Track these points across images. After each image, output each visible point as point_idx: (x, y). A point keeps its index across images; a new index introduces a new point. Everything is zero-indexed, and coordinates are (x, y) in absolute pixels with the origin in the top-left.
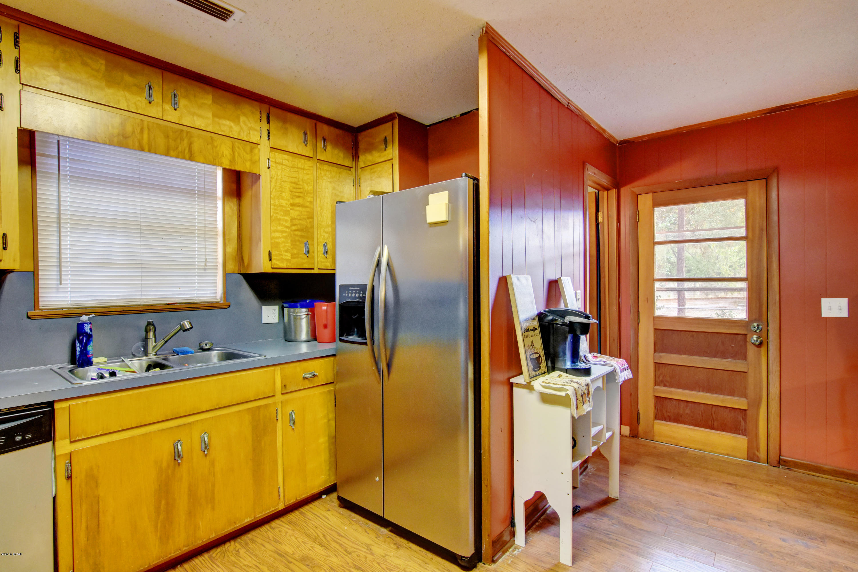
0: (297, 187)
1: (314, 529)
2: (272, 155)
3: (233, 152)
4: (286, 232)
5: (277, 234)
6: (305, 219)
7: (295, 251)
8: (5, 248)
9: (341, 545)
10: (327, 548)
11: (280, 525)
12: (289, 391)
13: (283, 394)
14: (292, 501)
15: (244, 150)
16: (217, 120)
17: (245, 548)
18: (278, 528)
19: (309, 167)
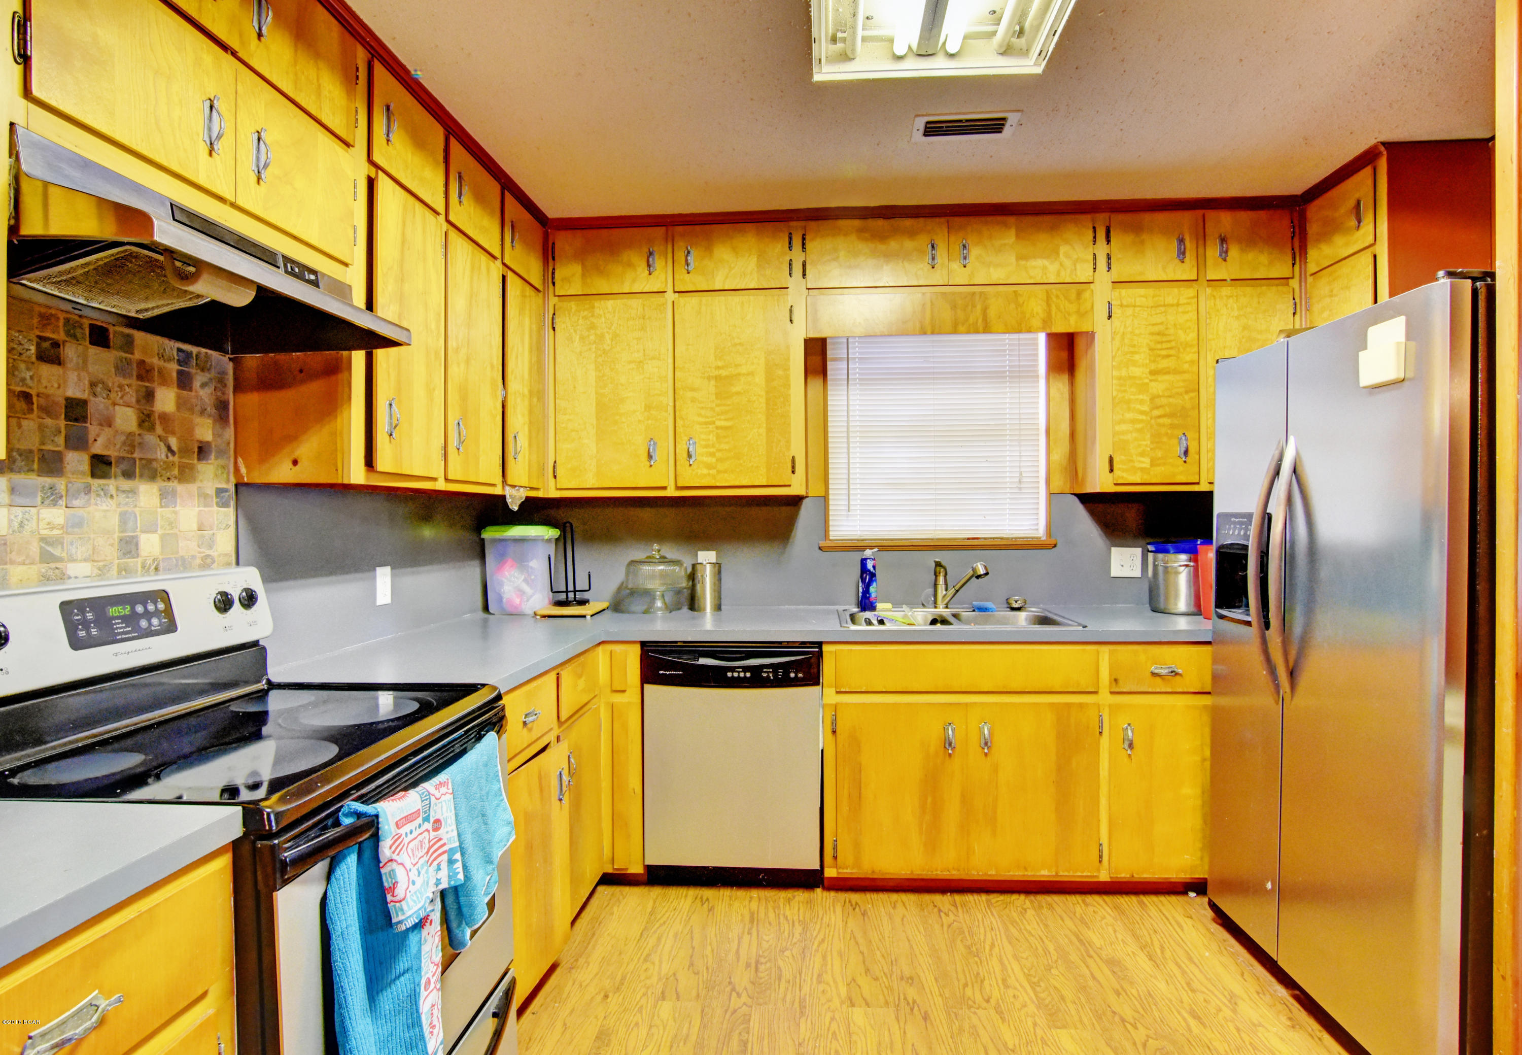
0: (1164, 339)
1: (1151, 932)
2: (1116, 293)
3: (1049, 305)
4: (1141, 421)
5: (1123, 427)
6: (1181, 394)
7: (1159, 454)
8: (793, 472)
9: (1184, 973)
10: (1158, 966)
11: (1099, 904)
12: (1125, 690)
13: (1112, 693)
14: (1123, 875)
15: (1066, 298)
16: (1023, 263)
17: (1035, 911)
18: (1094, 906)
19: (1189, 298)
